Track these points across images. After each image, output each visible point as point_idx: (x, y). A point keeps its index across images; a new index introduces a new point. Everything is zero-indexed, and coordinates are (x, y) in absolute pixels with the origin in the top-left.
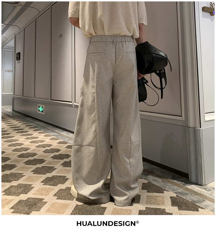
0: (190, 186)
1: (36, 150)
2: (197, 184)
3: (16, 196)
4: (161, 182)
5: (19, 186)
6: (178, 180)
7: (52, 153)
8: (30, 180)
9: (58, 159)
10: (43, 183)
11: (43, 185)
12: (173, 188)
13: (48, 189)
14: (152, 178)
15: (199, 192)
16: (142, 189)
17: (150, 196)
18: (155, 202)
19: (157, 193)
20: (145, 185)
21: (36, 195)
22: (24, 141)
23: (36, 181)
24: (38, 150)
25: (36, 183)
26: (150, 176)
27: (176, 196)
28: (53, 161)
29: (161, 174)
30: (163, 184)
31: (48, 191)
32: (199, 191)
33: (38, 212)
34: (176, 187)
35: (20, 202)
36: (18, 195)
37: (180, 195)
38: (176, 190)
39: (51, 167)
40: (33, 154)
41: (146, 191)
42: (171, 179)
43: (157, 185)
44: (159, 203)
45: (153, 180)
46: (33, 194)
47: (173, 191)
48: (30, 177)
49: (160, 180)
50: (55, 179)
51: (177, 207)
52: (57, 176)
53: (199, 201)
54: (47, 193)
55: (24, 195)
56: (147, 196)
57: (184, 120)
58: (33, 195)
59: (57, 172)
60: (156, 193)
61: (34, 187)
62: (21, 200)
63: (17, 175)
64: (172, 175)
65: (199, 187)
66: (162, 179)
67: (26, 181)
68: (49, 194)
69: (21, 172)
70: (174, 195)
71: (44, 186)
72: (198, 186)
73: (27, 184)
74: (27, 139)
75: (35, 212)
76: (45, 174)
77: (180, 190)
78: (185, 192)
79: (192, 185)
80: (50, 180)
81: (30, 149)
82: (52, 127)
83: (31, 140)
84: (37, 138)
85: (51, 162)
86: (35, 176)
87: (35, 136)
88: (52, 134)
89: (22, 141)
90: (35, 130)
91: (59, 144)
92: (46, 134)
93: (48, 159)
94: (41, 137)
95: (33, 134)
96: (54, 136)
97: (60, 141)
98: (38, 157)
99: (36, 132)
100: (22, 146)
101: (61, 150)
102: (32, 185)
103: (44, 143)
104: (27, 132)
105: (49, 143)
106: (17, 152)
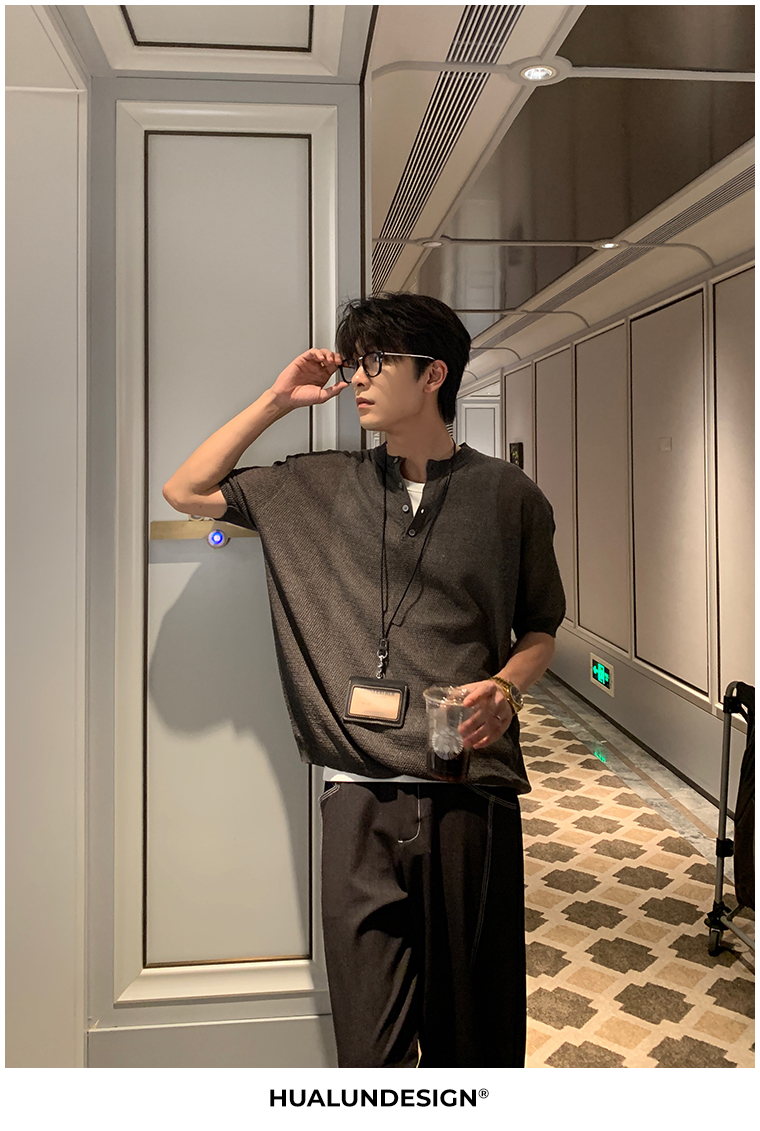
1: (596, 865)
5: (559, 996)
7: (642, 888)
8: (586, 982)
9: (662, 920)
10: (621, 1005)
13: (634, 1026)
21: (604, 1040)
22: (556, 814)
23: (600, 991)
24: (599, 864)
25: (602, 998)
28: (648, 925)
31: (633, 1034)
39: (643, 947)
46: (596, 1033)
48: (583, 969)
50: (654, 997)
54: (630, 1041)
55: (574, 1028)
58: (596, 1037)
59: (658, 970)
61: (596, 1011)
67: (575, 984)
68: (636, 1045)
69: (559, 946)
71: (623, 1013)
73: (577, 993)
76: (624, 971)
80: (639, 997)
81: (577, 854)
82: (643, 755)
83: (578, 815)
84: (594, 805)
85: (640, 926)
86: (597, 969)
87: (586, 792)
88: (642, 792)
89: (548, 813)
90: (587, 764)
91: (665, 853)
92: (624, 790)
93: (633, 912)
94: (607, 803)
95: (582, 786)
96: (651, 805)
97: (670, 838)
98: (602, 895)
99: (590, 775)
100: (553, 838)
101: (671, 881)
102: (591, 1001)
103: (618, 835)
104: (562, 767)
105: (634, 838)
106: (542, 862)
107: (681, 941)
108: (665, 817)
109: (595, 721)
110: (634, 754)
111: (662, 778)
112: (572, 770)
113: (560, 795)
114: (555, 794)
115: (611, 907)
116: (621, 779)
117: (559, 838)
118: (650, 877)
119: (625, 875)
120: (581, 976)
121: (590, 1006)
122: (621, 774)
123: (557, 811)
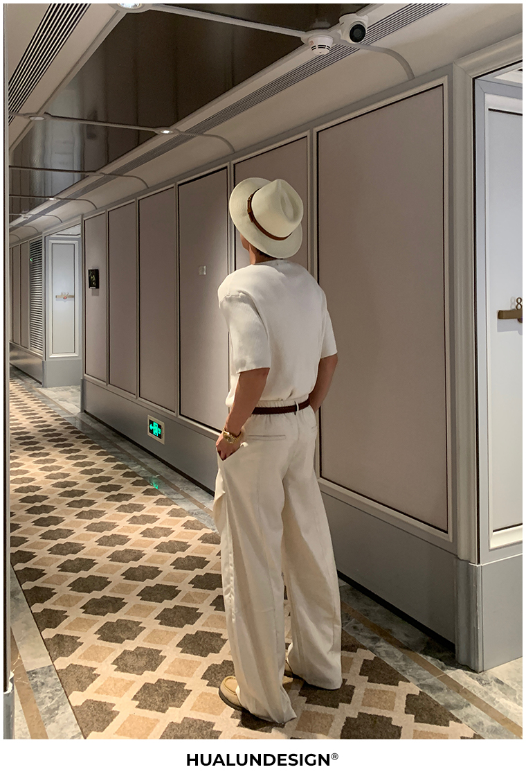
0: (453, 672)
1: (158, 560)
2: (467, 667)
3: (137, 674)
4: (400, 659)
5: (139, 652)
6: (435, 657)
7: (190, 570)
8: (157, 639)
9: (204, 589)
10: (181, 649)
11: (182, 652)
12: (419, 675)
13: (190, 662)
14: (385, 649)
15: (465, 686)
16: (360, 674)
17: (372, 690)
18: (377, 703)
19: (386, 684)
20: (367, 666)
22: (128, 529)
23: (166, 644)
24: (161, 559)
25: (168, 648)
26: (382, 644)
27: (418, 694)
28: (196, 594)
29: (405, 639)
30: (402, 663)
31: (190, 667)
32: (466, 683)
33: (178, 709)
34: (425, 673)
35: (146, 686)
36: (140, 672)
37: (427, 692)
38: (424, 680)
39: (192, 608)
40: (151, 569)
41: (367, 678)
42: (421, 653)
43: (392, 665)
44: (384, 707)
45: (387, 653)
46: (165, 672)
47: (418, 680)
48: (154, 631)
49: (399, 654)
50: (203, 639)
51: (414, 716)
52: (206, 632)
53: (457, 706)
54: (189, 671)
55: (150, 672)
56: (367, 690)
57: (451, 541)
58: (166, 674)
59: (204, 621)
60: (384, 685)
61: (165, 657)
62: (148, 683)
63: (129, 625)
64: (428, 643)
65: (471, 676)
66: (404, 651)
67: (149, 642)
68: (193, 673)
69: (136, 619)
70: (416, 691)
71: (183, 654)
72: (468, 672)
73: (151, 648)
74: (134, 523)
75: (174, 708)
76: (182, 626)
77: (431, 680)
78: (439, 685)
79: (458, 670)
80: (193, 642)
81: (144, 554)
82: (185, 482)
83: (144, 527)
84: (154, 519)
85: (190, 595)
86: (164, 629)
87: (148, 511)
88: (186, 506)
89: (123, 530)
90: (147, 492)
91: (203, 544)
92: (174, 506)
93: (185, 587)
94: (163, 516)
95: (145, 508)
96: (192, 514)
97: (206, 534)
98: (164, 580)
99: (150, 499)
100: (127, 546)
101: (209, 562)
102: (161, 651)
103: (171, 538)
104: (130, 496)
105: (182, 538)
106: (121, 564)
107: (218, 600)
108: (202, 521)
109: (151, 463)
110: (179, 482)
111: (198, 495)
112: (138, 497)
113: (130, 516)
114: (126, 516)
115: (171, 586)
116: (170, 500)
117: (131, 545)
118: (194, 562)
119: (178, 564)
120: (153, 636)
121: (160, 654)
122: (170, 497)
123: (128, 527)
